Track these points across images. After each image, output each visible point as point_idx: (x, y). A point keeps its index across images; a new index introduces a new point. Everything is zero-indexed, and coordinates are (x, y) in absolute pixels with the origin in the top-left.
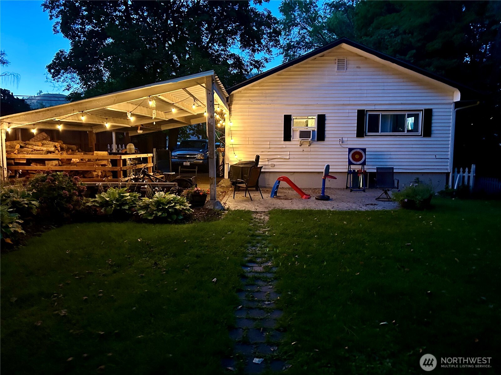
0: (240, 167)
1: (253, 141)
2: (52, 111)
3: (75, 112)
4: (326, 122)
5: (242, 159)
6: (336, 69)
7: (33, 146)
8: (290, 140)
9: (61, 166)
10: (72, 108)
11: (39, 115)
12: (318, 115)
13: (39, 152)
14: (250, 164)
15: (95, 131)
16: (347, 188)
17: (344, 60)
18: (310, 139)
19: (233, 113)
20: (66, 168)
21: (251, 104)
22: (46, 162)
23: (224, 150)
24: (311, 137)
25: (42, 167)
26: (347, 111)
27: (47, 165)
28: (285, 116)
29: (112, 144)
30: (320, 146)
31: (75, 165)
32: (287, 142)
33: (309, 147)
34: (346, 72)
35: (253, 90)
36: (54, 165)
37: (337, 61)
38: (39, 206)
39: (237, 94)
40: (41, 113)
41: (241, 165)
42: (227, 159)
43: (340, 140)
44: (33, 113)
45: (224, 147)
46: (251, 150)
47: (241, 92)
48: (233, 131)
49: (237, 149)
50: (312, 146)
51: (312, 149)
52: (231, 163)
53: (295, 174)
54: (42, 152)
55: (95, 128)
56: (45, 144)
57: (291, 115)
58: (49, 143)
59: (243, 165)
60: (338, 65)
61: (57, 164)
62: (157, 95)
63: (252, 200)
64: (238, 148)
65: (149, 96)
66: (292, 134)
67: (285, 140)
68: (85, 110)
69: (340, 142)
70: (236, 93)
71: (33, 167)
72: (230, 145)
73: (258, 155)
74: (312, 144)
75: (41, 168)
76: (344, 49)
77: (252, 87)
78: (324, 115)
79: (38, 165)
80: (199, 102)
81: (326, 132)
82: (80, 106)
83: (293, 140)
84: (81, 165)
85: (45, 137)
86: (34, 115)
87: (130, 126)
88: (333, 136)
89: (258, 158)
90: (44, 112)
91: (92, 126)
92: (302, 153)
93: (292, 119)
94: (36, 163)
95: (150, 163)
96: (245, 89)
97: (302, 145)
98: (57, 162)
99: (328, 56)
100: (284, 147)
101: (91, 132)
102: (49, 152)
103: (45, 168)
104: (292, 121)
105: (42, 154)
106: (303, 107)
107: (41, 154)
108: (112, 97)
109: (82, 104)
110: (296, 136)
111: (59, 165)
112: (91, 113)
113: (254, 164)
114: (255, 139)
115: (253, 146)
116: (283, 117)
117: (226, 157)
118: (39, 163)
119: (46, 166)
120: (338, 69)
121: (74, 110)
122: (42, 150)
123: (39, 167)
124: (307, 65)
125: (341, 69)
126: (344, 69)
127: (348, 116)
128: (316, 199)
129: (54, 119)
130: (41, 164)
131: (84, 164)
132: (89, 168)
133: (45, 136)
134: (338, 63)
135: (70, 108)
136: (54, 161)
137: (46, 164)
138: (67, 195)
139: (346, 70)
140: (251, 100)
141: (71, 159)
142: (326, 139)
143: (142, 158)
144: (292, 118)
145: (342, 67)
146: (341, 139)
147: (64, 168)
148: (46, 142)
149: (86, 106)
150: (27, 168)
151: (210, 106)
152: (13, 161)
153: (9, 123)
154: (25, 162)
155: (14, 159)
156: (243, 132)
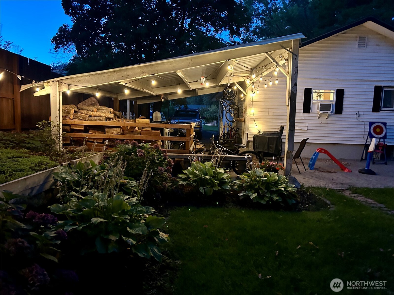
0: (267, 137)
1: (273, 112)
2: (119, 73)
4: (345, 96)
6: (357, 46)
7: (88, 111)
8: (309, 112)
9: (123, 134)
10: (142, 70)
11: (104, 76)
12: (337, 89)
13: (98, 118)
15: (121, 98)
16: (362, 159)
17: (365, 37)
18: (330, 113)
20: (129, 136)
22: (107, 129)
24: (331, 110)
25: (102, 135)
26: (365, 87)
27: (108, 133)
28: (305, 88)
29: (127, 111)
30: (337, 119)
31: (138, 134)
32: (306, 115)
33: (327, 119)
34: (366, 49)
36: (116, 133)
37: (358, 38)
40: (106, 75)
41: (267, 135)
43: (356, 113)
44: (97, 74)
46: (271, 120)
49: (257, 119)
50: (329, 119)
51: (329, 122)
52: (251, 133)
53: (312, 145)
54: (101, 118)
55: (120, 96)
56: (99, 110)
57: (311, 89)
58: (103, 109)
60: (359, 42)
61: (119, 132)
64: (259, 118)
65: (229, 60)
66: (311, 107)
67: (304, 112)
68: (156, 74)
69: (357, 116)
71: (92, 134)
72: (250, 115)
74: (330, 116)
75: (100, 136)
76: (365, 27)
78: (343, 89)
79: (96, 132)
81: (344, 106)
82: (150, 69)
83: (312, 112)
85: (93, 103)
86: (98, 76)
87: (155, 95)
88: (350, 110)
89: (282, 128)
90: (110, 74)
92: (319, 125)
93: (312, 93)
94: (95, 130)
97: (320, 118)
98: (119, 130)
99: (350, 34)
100: (303, 119)
101: (116, 99)
102: (107, 119)
103: (105, 136)
104: (312, 94)
105: (102, 121)
106: (323, 82)
107: (100, 121)
108: (187, 59)
109: (152, 66)
110: (315, 108)
111: (121, 134)
112: (160, 76)
114: (276, 111)
115: (272, 117)
116: (303, 89)
117: (246, 126)
118: (98, 130)
119: (106, 134)
120: (358, 46)
121: (143, 72)
122: (101, 116)
123: (98, 135)
124: (330, 41)
125: (361, 46)
126: (365, 46)
127: (366, 91)
128: (359, 172)
129: (119, 82)
130: (100, 132)
133: (94, 101)
134: (359, 41)
135: (139, 70)
136: (115, 129)
137: (106, 132)
139: (367, 47)
142: (343, 113)
144: (312, 91)
145: (363, 44)
146: (358, 113)
147: (127, 136)
148: (101, 107)
149: (156, 69)
150: (85, 135)
151: (295, 73)
152: (69, 127)
153: (69, 85)
154: (83, 129)
155: (69, 125)
156: (264, 103)
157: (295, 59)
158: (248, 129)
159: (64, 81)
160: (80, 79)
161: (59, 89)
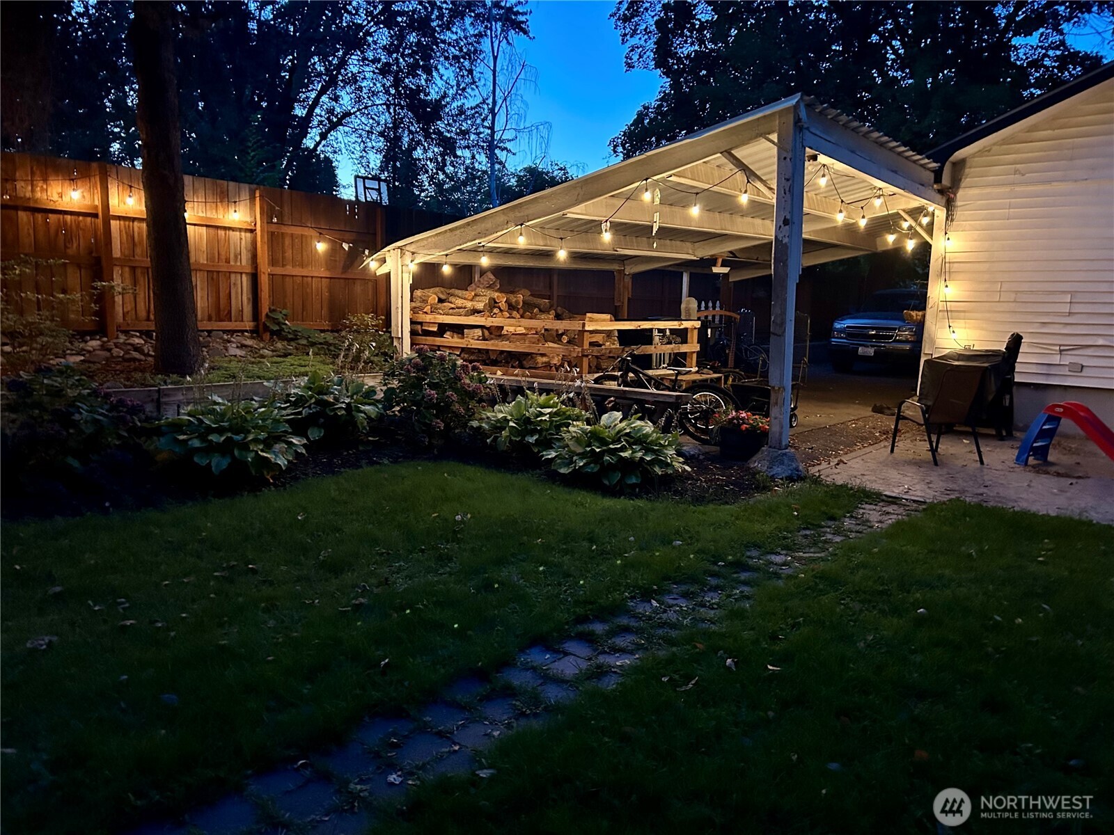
1: (1016, 292)
2: (475, 227)
3: (509, 225)
5: (974, 343)
7: (459, 298)
9: (487, 340)
10: (505, 218)
13: (459, 310)
14: (985, 359)
15: (631, 269)
19: (958, 214)
20: (493, 345)
21: (1020, 184)
23: (924, 316)
25: (459, 340)
27: (467, 337)
31: (507, 339)
35: (1031, 142)
36: (476, 338)
38: (376, 417)
39: (976, 159)
40: (457, 232)
42: (927, 340)
44: (446, 230)
45: (924, 309)
47: (989, 151)
48: (955, 265)
49: (963, 314)
52: (939, 353)
54: (462, 310)
55: (630, 265)
56: (479, 295)
59: (962, 360)
61: (480, 336)
62: (664, 175)
63: (936, 464)
64: (964, 312)
65: (646, 180)
68: (526, 223)
70: (974, 155)
71: (448, 339)
72: (940, 303)
73: (1018, 334)
77: (1028, 132)
79: (453, 335)
80: (759, 185)
82: (517, 214)
84: (518, 340)
86: (448, 234)
87: (695, 258)
89: (1016, 341)
90: (463, 230)
91: (623, 261)
94: (453, 332)
95: (692, 343)
96: (1005, 142)
98: (478, 332)
101: (621, 272)
102: (475, 312)
105: (461, 315)
107: (459, 316)
108: (574, 187)
109: (520, 207)
111: (484, 339)
113: (1000, 358)
115: (1012, 306)
117: (926, 335)
121: (507, 222)
123: (455, 341)
129: (478, 243)
131: (522, 339)
132: (529, 347)
133: (492, 281)
135: (502, 218)
136: (476, 330)
138: (431, 399)
140: (1020, 173)
141: (502, 328)
143: (670, 329)
147: (491, 344)
149: (527, 212)
150: (438, 341)
151: (785, 193)
152: (419, 327)
153: (413, 253)
154: (435, 329)
155: (421, 323)
156: (987, 265)
157: (785, 158)
158: (933, 342)
159: (408, 248)
160: (425, 242)
161: (402, 261)
